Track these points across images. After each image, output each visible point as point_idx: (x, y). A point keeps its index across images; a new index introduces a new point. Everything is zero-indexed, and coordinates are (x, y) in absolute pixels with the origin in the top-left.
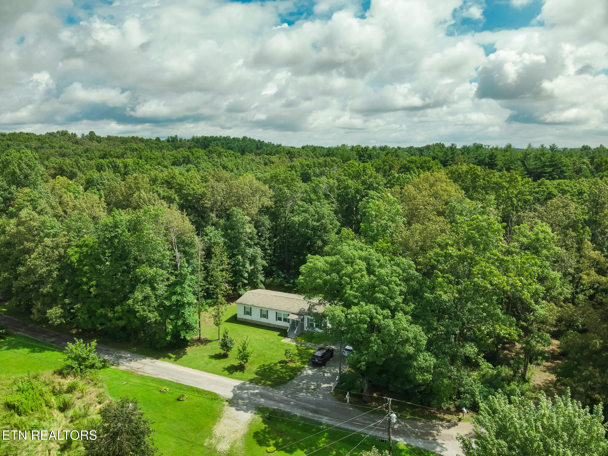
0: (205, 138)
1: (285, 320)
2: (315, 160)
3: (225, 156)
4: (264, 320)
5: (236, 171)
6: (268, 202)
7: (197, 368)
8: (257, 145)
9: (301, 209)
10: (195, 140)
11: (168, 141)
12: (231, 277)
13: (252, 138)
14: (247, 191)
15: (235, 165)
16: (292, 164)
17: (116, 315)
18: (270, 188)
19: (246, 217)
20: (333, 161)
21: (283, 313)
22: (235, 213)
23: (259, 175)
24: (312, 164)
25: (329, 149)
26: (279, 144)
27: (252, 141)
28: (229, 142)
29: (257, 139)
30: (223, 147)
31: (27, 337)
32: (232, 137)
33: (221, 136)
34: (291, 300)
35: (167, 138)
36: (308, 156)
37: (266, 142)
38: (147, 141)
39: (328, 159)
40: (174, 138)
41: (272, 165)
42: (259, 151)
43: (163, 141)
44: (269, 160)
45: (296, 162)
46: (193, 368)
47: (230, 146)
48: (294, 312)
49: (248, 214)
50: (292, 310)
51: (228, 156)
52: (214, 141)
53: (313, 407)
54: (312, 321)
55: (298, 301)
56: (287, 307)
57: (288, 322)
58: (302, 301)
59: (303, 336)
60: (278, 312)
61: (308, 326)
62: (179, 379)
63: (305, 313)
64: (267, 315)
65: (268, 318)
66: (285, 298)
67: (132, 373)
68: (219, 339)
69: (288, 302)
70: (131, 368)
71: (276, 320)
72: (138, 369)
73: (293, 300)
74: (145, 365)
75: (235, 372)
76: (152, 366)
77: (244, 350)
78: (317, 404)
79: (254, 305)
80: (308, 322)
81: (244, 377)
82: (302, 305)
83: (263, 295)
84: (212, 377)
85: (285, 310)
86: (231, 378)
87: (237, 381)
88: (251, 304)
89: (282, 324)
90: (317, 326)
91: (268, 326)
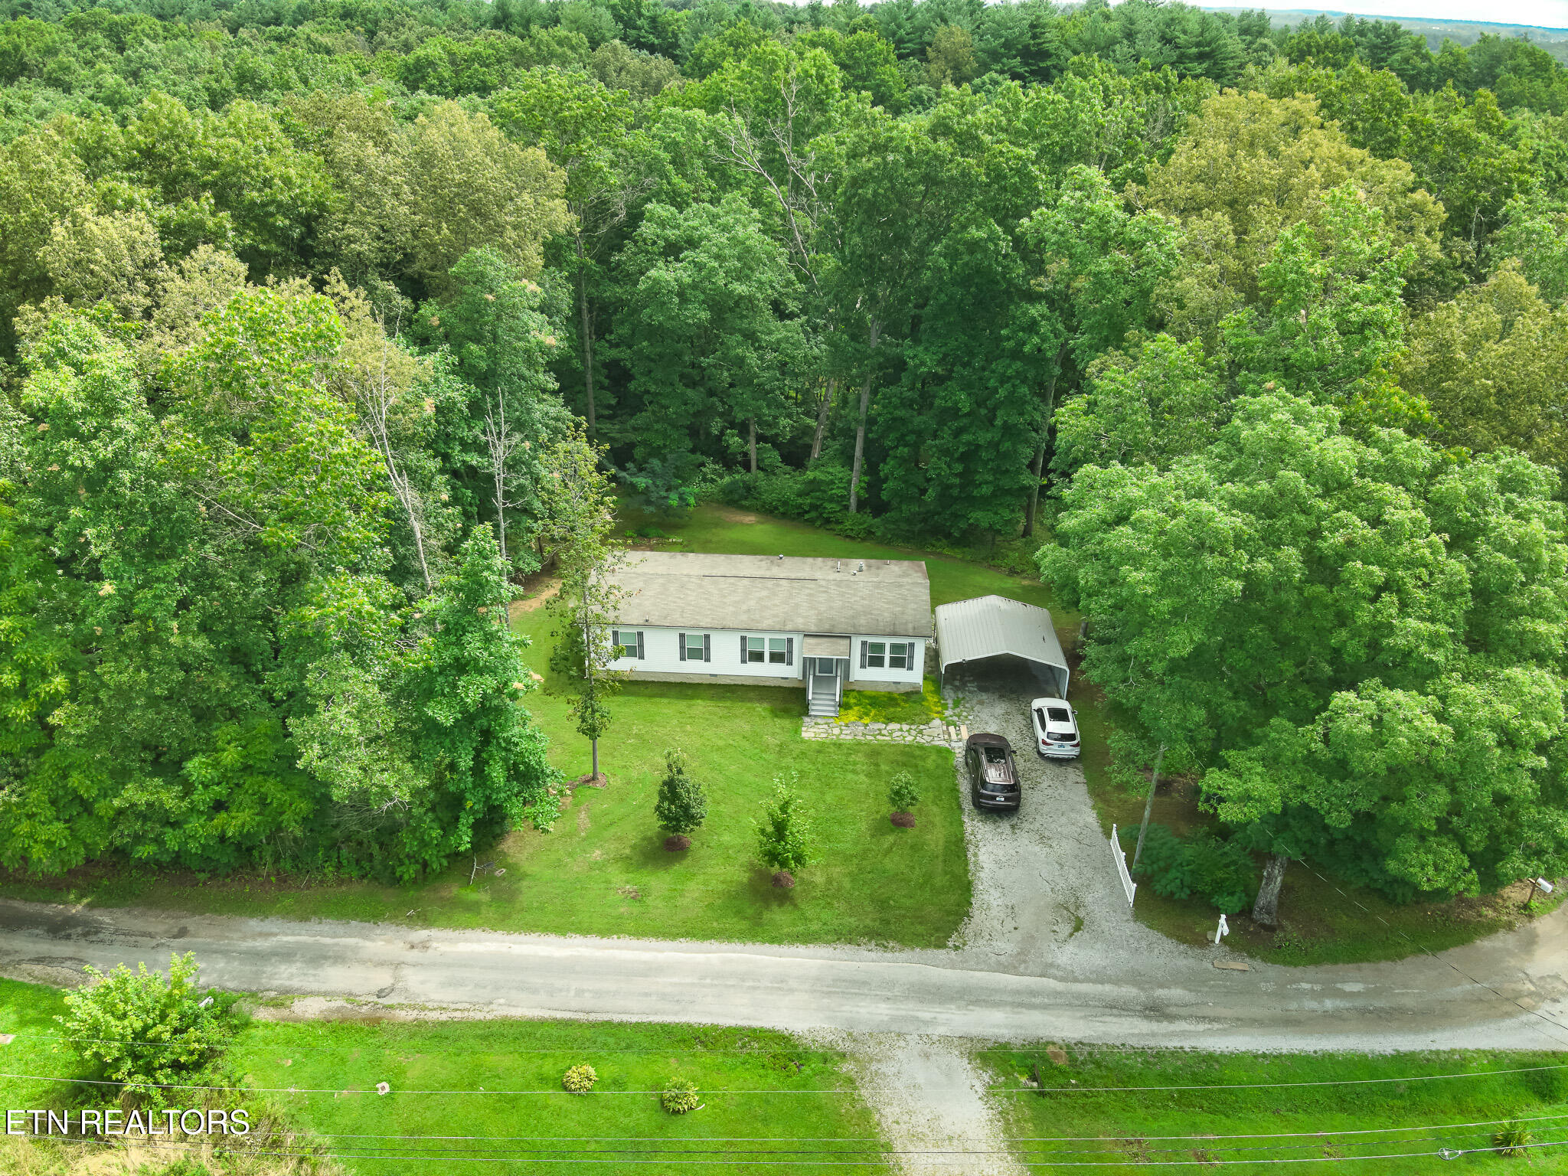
1: (776, 658)
4: (695, 668)
7: (611, 928)
21: (767, 637)
50: (800, 622)
53: (1129, 992)
54: (880, 647)
55: (796, 584)
56: (775, 616)
57: (790, 663)
58: (812, 585)
59: (852, 701)
60: (749, 635)
61: (863, 666)
62: (589, 1002)
63: (852, 630)
64: (708, 648)
65: (708, 660)
66: (746, 582)
67: (373, 1022)
68: (594, 779)
69: (764, 593)
70: (350, 996)
71: (743, 661)
72: (380, 994)
73: (778, 585)
74: (398, 965)
75: (766, 915)
76: (433, 965)
77: (780, 829)
78: (1135, 978)
79: (653, 620)
80: (863, 655)
81: (815, 926)
82: (822, 597)
83: (661, 581)
84: (701, 957)
85: (777, 627)
86: (773, 940)
87: (801, 949)
88: (642, 622)
89: (767, 671)
90: (897, 663)
91: (710, 685)
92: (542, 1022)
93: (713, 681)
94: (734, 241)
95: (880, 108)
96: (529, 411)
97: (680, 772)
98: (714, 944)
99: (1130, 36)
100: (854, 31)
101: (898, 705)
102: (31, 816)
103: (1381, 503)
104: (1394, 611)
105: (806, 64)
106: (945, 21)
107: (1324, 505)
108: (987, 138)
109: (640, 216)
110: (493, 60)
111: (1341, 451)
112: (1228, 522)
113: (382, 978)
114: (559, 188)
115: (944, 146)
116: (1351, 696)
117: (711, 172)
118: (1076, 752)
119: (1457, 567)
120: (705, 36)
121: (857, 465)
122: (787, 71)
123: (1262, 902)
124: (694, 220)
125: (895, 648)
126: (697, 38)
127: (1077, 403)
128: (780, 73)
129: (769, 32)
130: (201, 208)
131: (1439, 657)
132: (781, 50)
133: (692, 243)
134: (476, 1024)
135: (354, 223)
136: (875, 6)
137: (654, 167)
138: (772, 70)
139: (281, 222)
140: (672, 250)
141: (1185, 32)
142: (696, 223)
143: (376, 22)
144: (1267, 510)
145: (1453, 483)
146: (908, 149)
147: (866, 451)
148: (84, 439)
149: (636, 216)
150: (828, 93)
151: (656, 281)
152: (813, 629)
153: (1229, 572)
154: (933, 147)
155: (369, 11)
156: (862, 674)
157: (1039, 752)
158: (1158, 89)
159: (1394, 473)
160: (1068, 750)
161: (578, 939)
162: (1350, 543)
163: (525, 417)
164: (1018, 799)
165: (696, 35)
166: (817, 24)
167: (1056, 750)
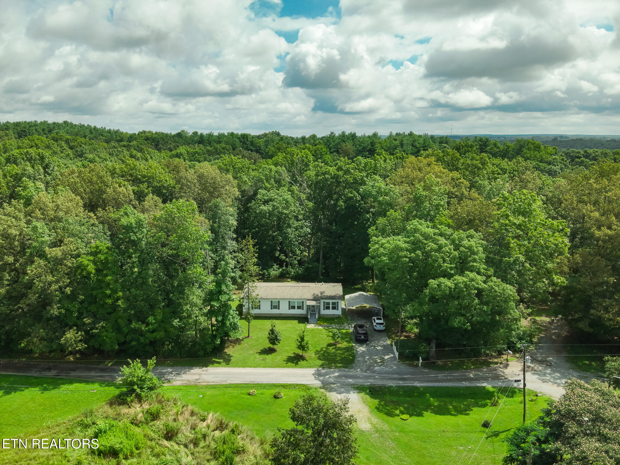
1: (299, 308)
4: (275, 311)
7: (258, 366)
17: (151, 327)
21: (296, 301)
34: (296, 287)
46: (254, 367)
48: (309, 298)
50: (306, 296)
53: (397, 376)
54: (329, 304)
55: (304, 288)
56: (298, 296)
57: (303, 309)
58: (309, 288)
59: (321, 320)
60: (291, 301)
61: (324, 309)
62: (252, 380)
63: (321, 298)
64: (279, 305)
65: (279, 309)
66: (289, 287)
67: (196, 386)
68: (248, 336)
69: (295, 290)
70: (188, 381)
71: (289, 309)
72: (196, 380)
73: (299, 288)
74: (200, 374)
75: (299, 363)
76: (210, 374)
77: (302, 339)
78: (397, 373)
79: (263, 297)
80: (324, 306)
81: (312, 365)
82: (312, 290)
83: (265, 288)
84: (282, 371)
85: (299, 298)
86: (301, 368)
87: (309, 369)
88: (260, 298)
89: (296, 312)
90: (334, 308)
91: (280, 317)
92: (241, 384)
93: (280, 315)
94: (284, 199)
95: (323, 164)
96: (227, 243)
97: (274, 326)
98: (285, 369)
99: (402, 145)
100: (316, 145)
101: (334, 320)
102: (106, 331)
103: (438, 240)
104: (441, 262)
105: (303, 154)
106: (344, 141)
107: (425, 242)
108: (352, 171)
109: (257, 194)
110: (201, 153)
111: (430, 231)
112: (404, 245)
113: (197, 377)
114: (235, 185)
115: (341, 173)
116: (433, 280)
117: (276, 182)
118: (384, 328)
119: (456, 253)
120: (269, 147)
121: (321, 262)
122: (297, 156)
123: (431, 355)
124: (272, 194)
125: (333, 303)
126: (267, 147)
127: (374, 228)
128: (295, 156)
129: (289, 146)
130: (144, 186)
131: (452, 272)
132: (296, 151)
133: (271, 200)
134: (223, 385)
135: (183, 192)
136: (323, 137)
137: (261, 181)
138: (293, 156)
139: (164, 191)
140: (266, 202)
141: (419, 143)
142: (273, 195)
143: (158, 142)
144: (413, 243)
145: (455, 236)
146: (331, 174)
147: (323, 258)
148: (135, 233)
149: (255, 194)
150: (309, 162)
151: (262, 210)
153: (406, 257)
154: (338, 173)
155: (156, 138)
156: (324, 312)
157: (375, 330)
158: (400, 158)
159: (441, 235)
160: (382, 328)
161: (248, 368)
162: (431, 249)
163: (225, 245)
164: (367, 337)
165: (266, 146)
166: (304, 144)
167: (379, 328)
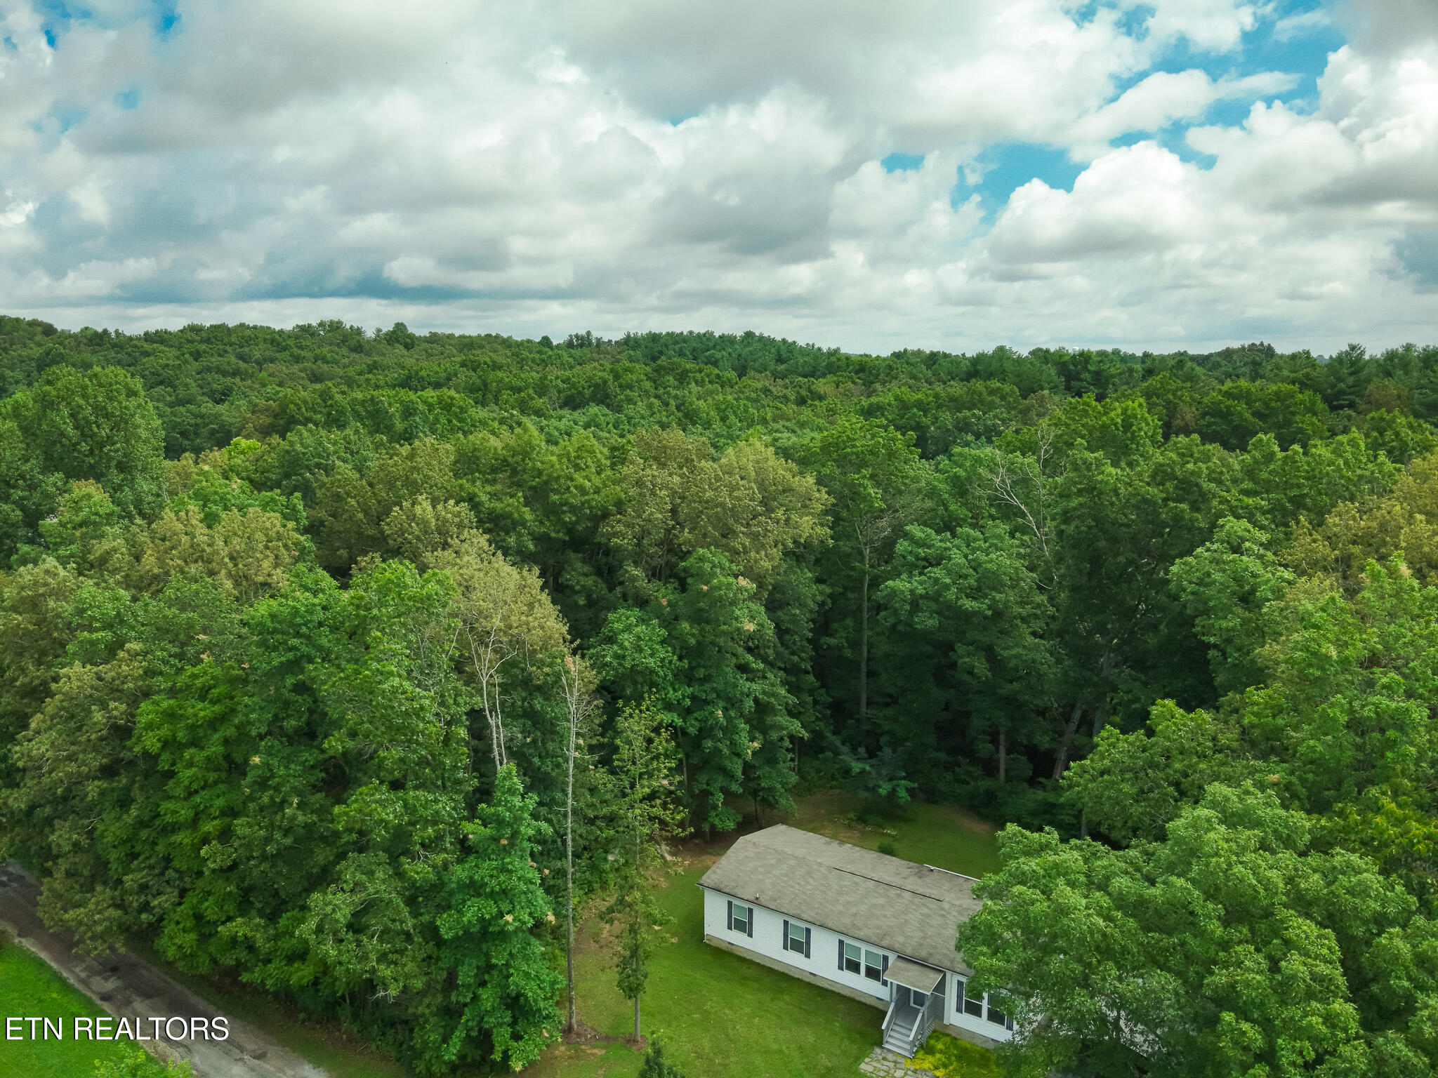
0: (654, 338)
1: (872, 973)
2: (939, 388)
3: (696, 382)
4: (794, 960)
5: (717, 426)
6: (810, 527)
8: (778, 351)
9: (921, 552)
10: (631, 343)
11: (570, 344)
12: (681, 824)
13: (766, 335)
14: (749, 494)
15: (718, 409)
16: (874, 400)
18: (819, 482)
19: (743, 582)
20: (992, 392)
21: (864, 948)
22: (707, 566)
23: (787, 439)
24: (931, 399)
25: (979, 359)
26: (833, 347)
27: (766, 342)
28: (711, 344)
29: (779, 338)
30: (695, 358)
31: (41, 964)
32: (717, 335)
33: (691, 332)
34: (893, 892)
35: (566, 338)
36: (915, 377)
37: (802, 342)
38: (519, 345)
39: (979, 385)
40: (582, 338)
41: (817, 403)
42: (782, 367)
43: (558, 346)
44: (809, 390)
45: (885, 396)
47: (712, 356)
49: (747, 573)
50: (899, 940)
51: (703, 381)
52: (676, 343)
55: (917, 900)
56: (879, 928)
57: (884, 983)
58: (933, 905)
59: (940, 1046)
60: (847, 941)
61: (958, 1010)
63: (948, 964)
64: (808, 943)
65: (807, 956)
66: (870, 884)
69: (882, 901)
71: (840, 968)
73: (899, 896)
79: (763, 901)
80: (960, 998)
82: (936, 921)
83: (793, 863)
85: (874, 939)
88: (752, 898)
89: (862, 985)
90: (995, 1016)
91: (809, 984)
93: (812, 979)
101: (986, 1066)
152: (909, 951)
156: (956, 1019)
